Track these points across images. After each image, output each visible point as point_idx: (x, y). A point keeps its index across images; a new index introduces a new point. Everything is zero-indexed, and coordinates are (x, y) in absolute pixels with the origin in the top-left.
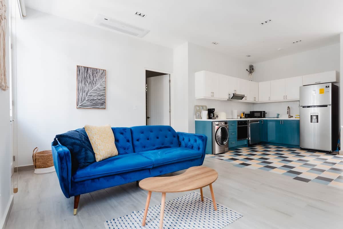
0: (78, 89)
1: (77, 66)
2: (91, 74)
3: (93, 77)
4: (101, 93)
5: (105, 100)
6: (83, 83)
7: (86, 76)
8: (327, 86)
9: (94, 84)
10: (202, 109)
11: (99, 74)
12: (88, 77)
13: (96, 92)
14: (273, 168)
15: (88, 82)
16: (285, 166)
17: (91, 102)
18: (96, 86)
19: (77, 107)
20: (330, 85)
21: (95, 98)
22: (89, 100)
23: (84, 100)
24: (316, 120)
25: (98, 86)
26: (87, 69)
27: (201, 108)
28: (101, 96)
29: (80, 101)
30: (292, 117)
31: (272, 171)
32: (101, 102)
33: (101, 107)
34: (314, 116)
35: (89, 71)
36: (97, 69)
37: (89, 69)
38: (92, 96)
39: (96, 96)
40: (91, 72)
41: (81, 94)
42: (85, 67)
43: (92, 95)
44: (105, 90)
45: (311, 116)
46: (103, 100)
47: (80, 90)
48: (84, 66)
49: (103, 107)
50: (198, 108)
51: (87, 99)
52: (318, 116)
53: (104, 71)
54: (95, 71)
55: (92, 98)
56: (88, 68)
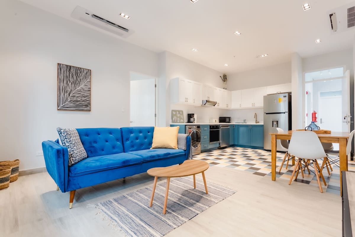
0: (59, 89)
1: (58, 64)
2: (74, 74)
3: (77, 77)
4: (86, 94)
5: (90, 102)
6: (65, 82)
7: (68, 75)
8: (285, 95)
9: (78, 84)
10: (178, 114)
11: (83, 74)
12: (71, 77)
13: (79, 92)
14: (238, 165)
15: (71, 82)
16: (248, 164)
17: (74, 104)
18: (79, 86)
19: (58, 108)
20: (287, 95)
21: (79, 100)
22: (72, 101)
23: (66, 101)
24: (277, 125)
25: (82, 86)
26: (69, 68)
27: (178, 112)
28: (85, 97)
29: (61, 103)
30: (259, 122)
31: (237, 168)
32: (86, 103)
33: (86, 109)
34: (275, 121)
35: (72, 70)
36: (81, 69)
37: (72, 68)
38: (75, 97)
39: (80, 97)
40: (75, 71)
41: (62, 94)
42: (67, 66)
43: (75, 95)
44: (90, 91)
45: (273, 121)
46: (88, 102)
47: (61, 90)
48: (67, 64)
49: (88, 108)
50: (174, 113)
51: (69, 100)
52: (278, 121)
53: (89, 71)
54: (79, 70)
55: (75, 99)
56: (70, 66)
